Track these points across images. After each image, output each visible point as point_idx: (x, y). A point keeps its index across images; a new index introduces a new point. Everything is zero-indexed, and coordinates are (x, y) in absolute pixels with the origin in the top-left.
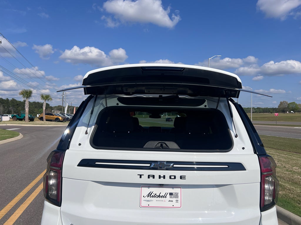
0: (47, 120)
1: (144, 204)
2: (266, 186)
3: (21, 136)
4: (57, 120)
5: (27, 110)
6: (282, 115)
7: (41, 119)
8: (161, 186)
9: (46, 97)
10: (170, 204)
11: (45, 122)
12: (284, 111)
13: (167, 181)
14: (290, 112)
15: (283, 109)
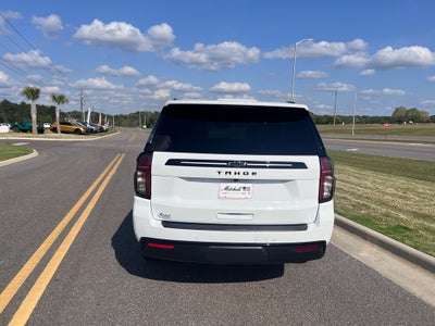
0: (62, 132)
1: (221, 195)
2: (326, 184)
3: (35, 154)
4: (77, 132)
5: (34, 116)
6: (396, 126)
7: (54, 130)
8: (236, 181)
9: (60, 99)
10: (244, 196)
11: (59, 134)
12: (400, 121)
13: (241, 177)
14: (408, 122)
15: (399, 118)
